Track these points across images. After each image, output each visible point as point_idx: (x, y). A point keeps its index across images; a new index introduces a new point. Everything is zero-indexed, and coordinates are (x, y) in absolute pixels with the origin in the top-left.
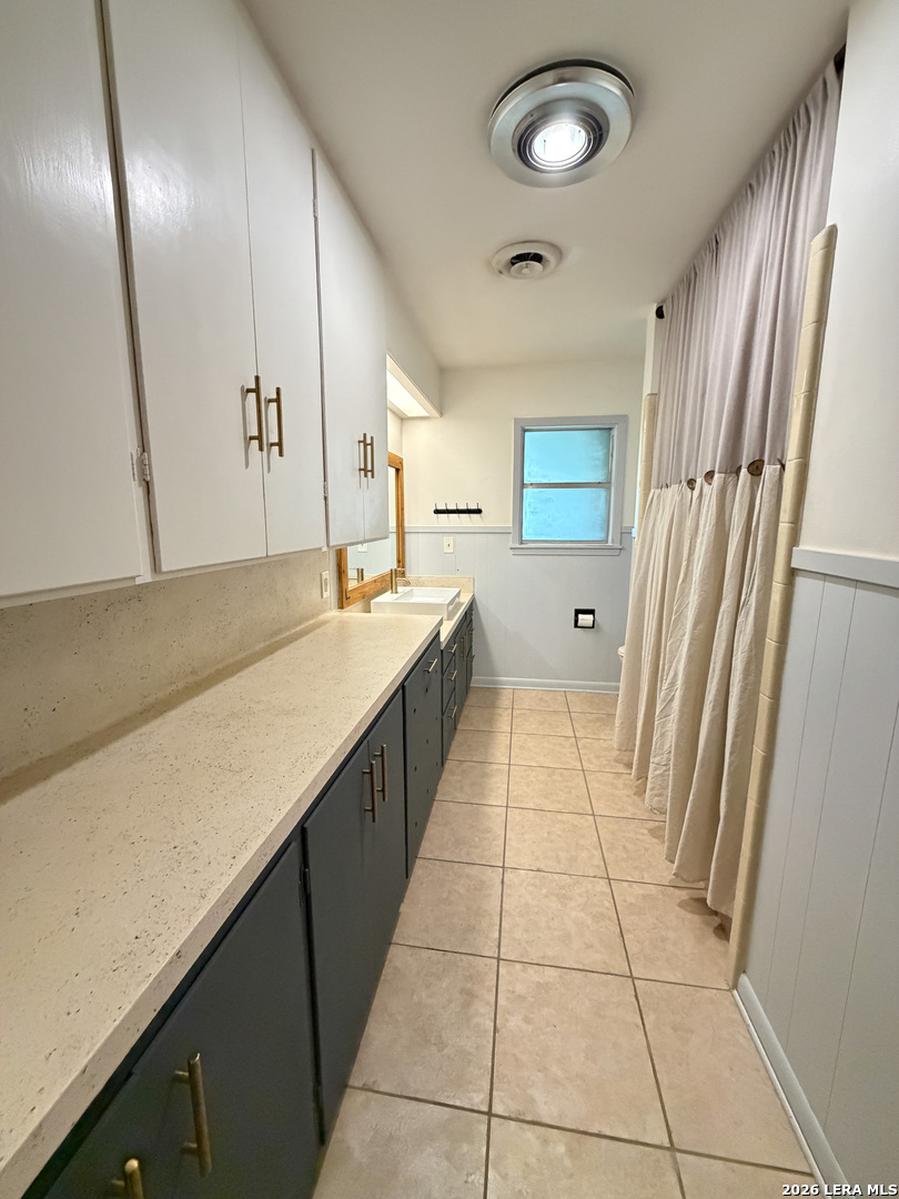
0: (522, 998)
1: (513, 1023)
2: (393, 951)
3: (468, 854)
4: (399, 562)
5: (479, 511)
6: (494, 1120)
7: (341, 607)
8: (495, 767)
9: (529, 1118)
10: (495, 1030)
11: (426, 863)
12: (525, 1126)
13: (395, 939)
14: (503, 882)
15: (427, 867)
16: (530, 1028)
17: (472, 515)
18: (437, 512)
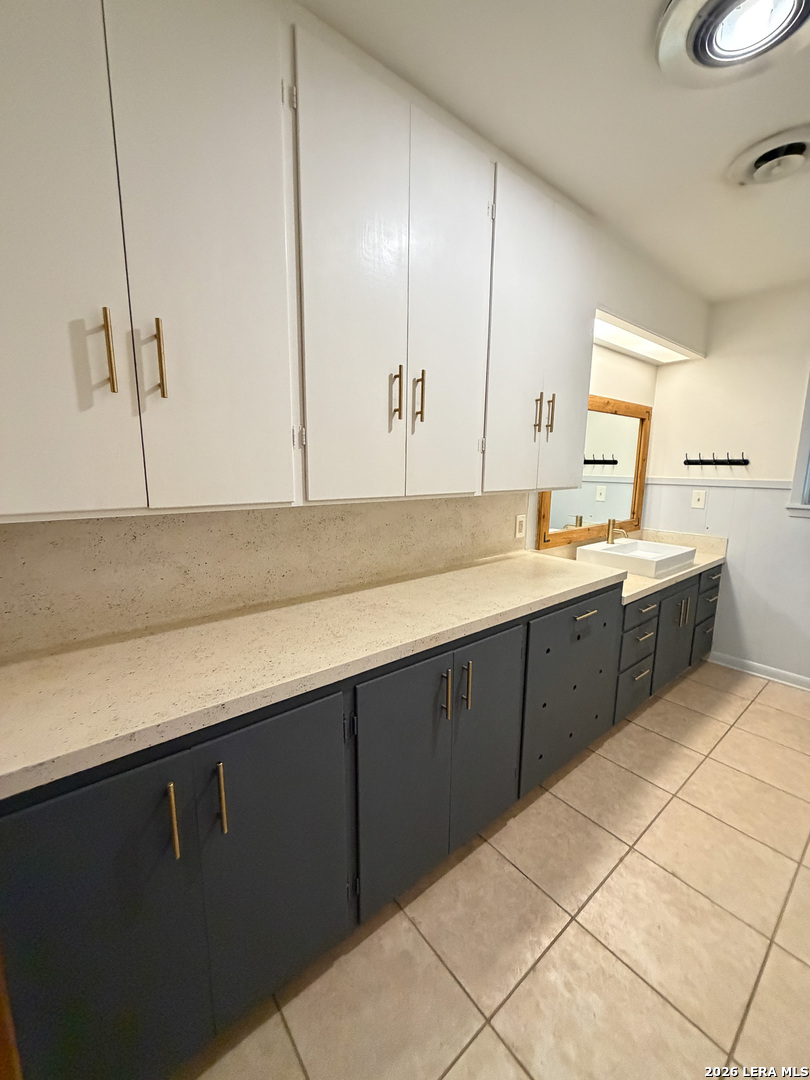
0: (574, 966)
1: (553, 977)
2: (485, 847)
3: (600, 816)
4: (633, 513)
5: (745, 462)
6: (488, 1029)
7: (538, 548)
8: (686, 751)
9: (520, 1058)
10: (533, 967)
11: (554, 801)
12: (512, 1058)
13: (491, 840)
14: (621, 860)
15: (550, 803)
16: (567, 995)
17: (733, 467)
18: (688, 462)
